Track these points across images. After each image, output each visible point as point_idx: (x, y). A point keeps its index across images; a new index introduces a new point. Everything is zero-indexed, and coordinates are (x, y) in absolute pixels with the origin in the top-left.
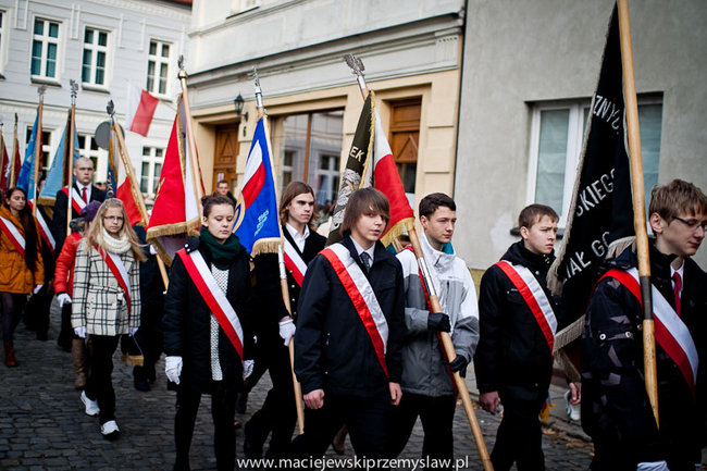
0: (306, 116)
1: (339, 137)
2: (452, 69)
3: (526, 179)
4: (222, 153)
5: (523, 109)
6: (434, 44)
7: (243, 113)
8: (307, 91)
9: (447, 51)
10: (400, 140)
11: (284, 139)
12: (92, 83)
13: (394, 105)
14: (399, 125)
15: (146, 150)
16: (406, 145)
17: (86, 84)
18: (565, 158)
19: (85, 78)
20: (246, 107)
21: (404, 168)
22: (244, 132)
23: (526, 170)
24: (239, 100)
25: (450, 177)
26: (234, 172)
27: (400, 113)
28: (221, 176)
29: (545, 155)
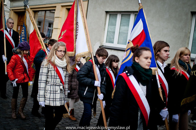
0: (44, 12)
1: (53, 18)
2: (86, 1)
3: (104, 33)
4: (20, 20)
5: (105, 13)
8: (45, 4)
11: (38, 18)
13: (68, 10)
18: (115, 28)
23: (105, 30)
24: (25, 6)
28: (19, 27)
29: (110, 26)
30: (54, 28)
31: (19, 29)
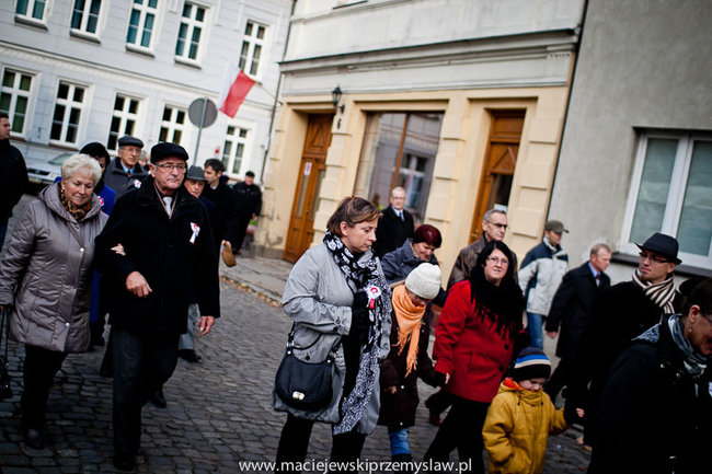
0: (403, 116)
1: (435, 140)
2: (561, 85)
3: (625, 206)
4: (313, 142)
5: (629, 135)
6: (545, 58)
7: (340, 105)
8: (407, 91)
9: (556, 67)
10: (499, 151)
11: (378, 136)
12: (185, 57)
13: (496, 115)
14: (499, 135)
15: (231, 130)
16: (503, 157)
17: (179, 58)
18: (668, 189)
19: (178, 51)
20: (343, 100)
21: (498, 179)
22: (339, 124)
23: (627, 197)
24: (337, 92)
25: (546, 195)
26: (324, 162)
27: (502, 124)
28: (309, 165)
29: (647, 184)
30: (438, 178)
31: (307, 172)
